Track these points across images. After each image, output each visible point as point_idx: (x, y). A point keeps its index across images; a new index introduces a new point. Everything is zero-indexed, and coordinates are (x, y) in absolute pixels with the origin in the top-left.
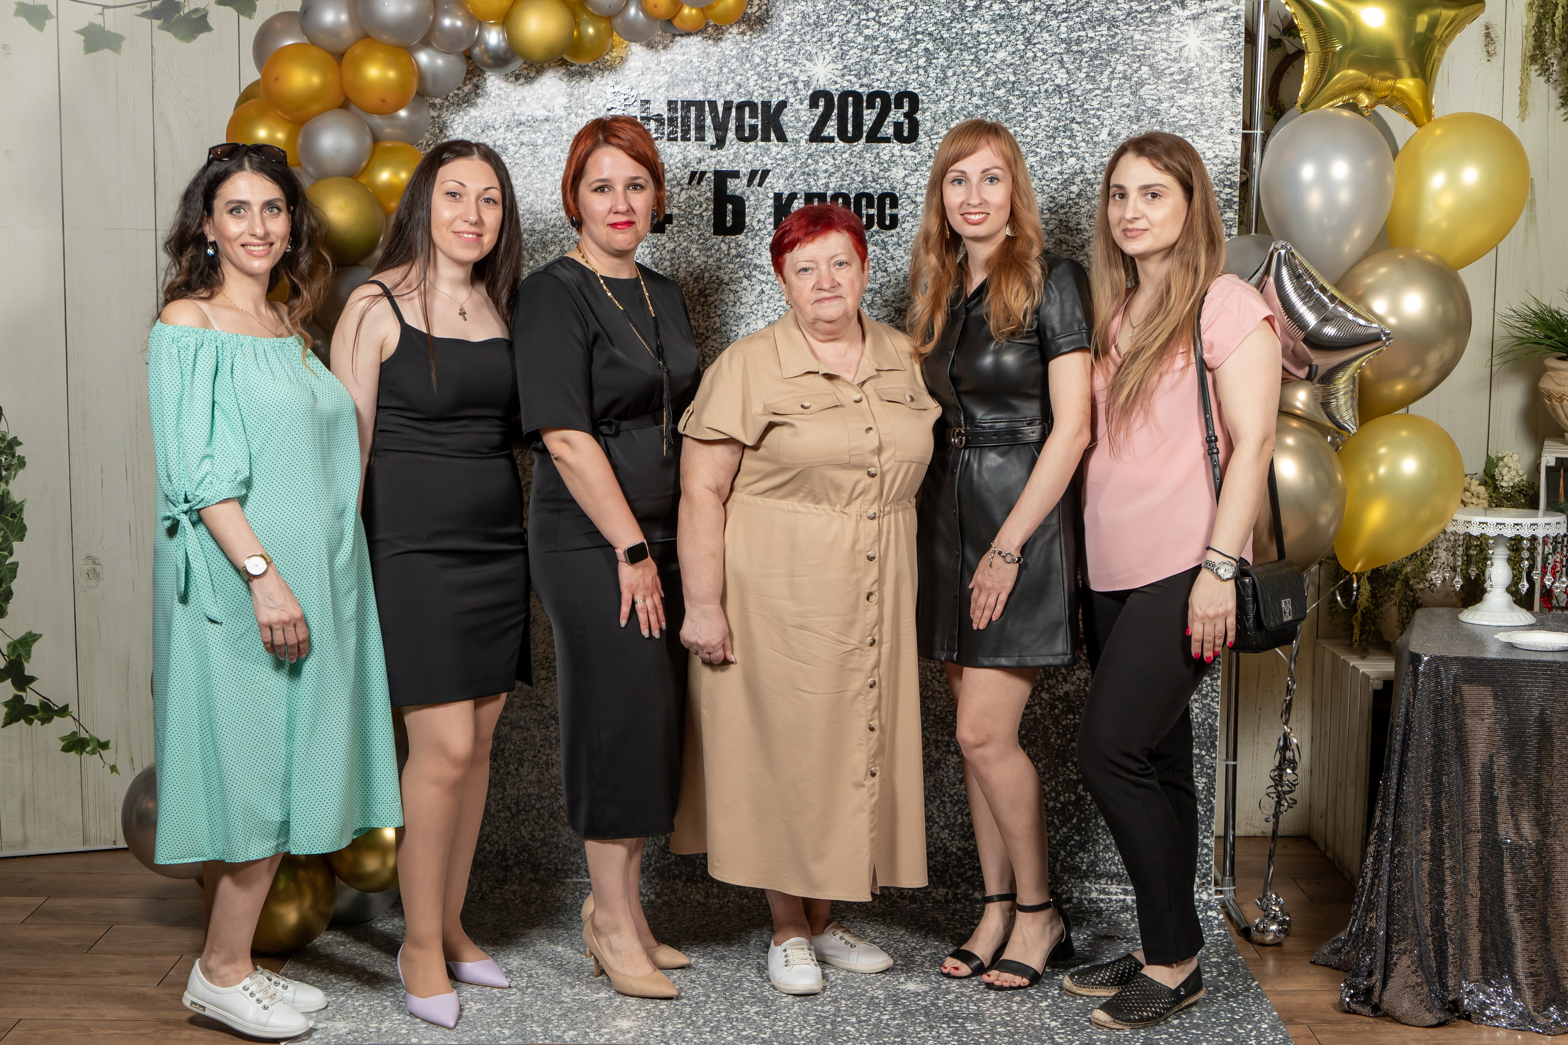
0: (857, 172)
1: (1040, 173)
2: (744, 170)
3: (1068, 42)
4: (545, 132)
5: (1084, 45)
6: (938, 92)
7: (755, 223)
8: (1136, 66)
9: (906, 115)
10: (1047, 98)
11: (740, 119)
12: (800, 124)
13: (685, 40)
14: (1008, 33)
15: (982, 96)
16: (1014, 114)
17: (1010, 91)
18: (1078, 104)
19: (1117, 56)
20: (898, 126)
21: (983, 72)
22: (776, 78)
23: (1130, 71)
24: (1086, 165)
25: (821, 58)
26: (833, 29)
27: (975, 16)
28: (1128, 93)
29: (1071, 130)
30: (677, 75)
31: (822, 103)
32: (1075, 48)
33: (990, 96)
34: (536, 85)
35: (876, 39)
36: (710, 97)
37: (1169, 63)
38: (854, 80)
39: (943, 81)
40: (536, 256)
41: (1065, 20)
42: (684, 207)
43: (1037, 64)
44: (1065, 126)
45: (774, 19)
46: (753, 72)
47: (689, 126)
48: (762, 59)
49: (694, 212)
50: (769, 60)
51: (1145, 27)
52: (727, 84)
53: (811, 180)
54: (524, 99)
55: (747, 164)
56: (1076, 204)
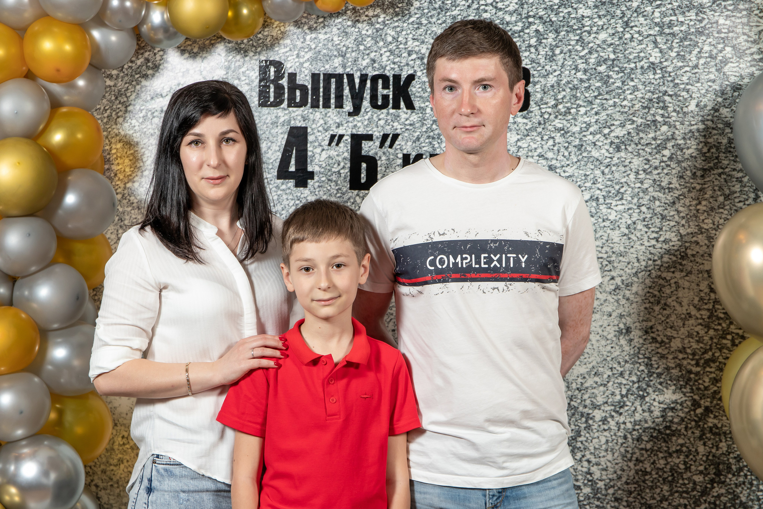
1: (636, 139)
2: (377, 134)
3: (661, 25)
5: (675, 28)
6: (547, 67)
8: (720, 46)
10: (643, 74)
11: (374, 89)
13: (328, 22)
14: (609, 17)
15: (585, 71)
16: (613, 87)
17: (610, 68)
18: (670, 79)
19: (704, 38)
21: (586, 51)
22: (405, 55)
23: (715, 51)
24: (677, 132)
28: (713, 70)
29: (664, 102)
30: (320, 52)
32: (667, 31)
33: (593, 72)
34: (198, 60)
36: (348, 70)
37: (749, 45)
39: (551, 58)
41: (658, 6)
42: (324, 165)
43: (634, 44)
44: (658, 98)
45: (405, 4)
46: (386, 49)
47: (330, 95)
48: (394, 38)
49: (333, 170)
50: (400, 39)
51: (729, 13)
52: (363, 59)
53: (435, 143)
54: (188, 70)
55: (380, 129)
56: (668, 166)
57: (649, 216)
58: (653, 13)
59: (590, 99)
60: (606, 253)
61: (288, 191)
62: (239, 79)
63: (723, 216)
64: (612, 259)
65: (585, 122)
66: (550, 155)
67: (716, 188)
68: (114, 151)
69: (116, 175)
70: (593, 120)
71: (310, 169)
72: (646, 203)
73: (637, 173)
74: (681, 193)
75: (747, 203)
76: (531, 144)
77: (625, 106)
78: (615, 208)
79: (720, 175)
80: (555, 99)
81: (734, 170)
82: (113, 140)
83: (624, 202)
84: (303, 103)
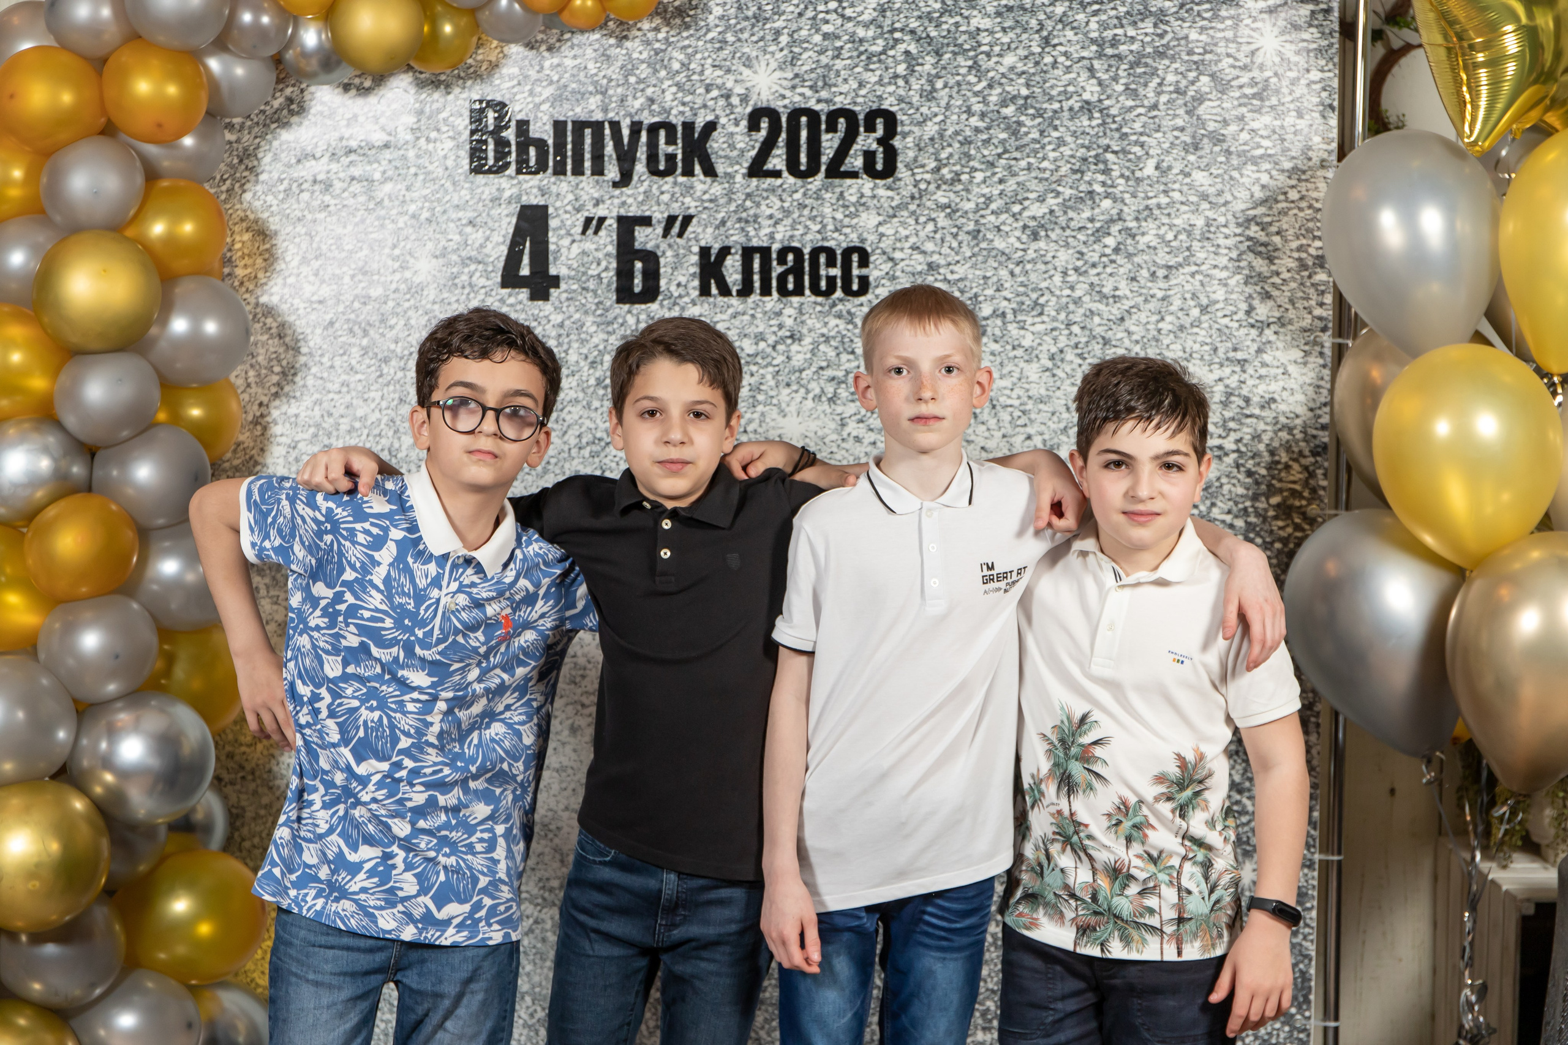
0: (813, 219)
2: (659, 215)
3: (1100, 43)
4: (384, 163)
5: (1122, 48)
6: (923, 110)
7: (673, 288)
8: (1192, 75)
9: (880, 141)
10: (1072, 119)
11: (653, 145)
12: (735, 153)
13: (578, 39)
14: (1018, 31)
15: (983, 115)
16: (1026, 140)
17: (1022, 109)
18: (1114, 126)
19: (1167, 62)
20: (869, 156)
21: (984, 84)
22: (701, 90)
23: (1184, 83)
24: (1126, 209)
25: (763, 63)
26: (779, 24)
27: (974, 8)
28: (1181, 111)
29: (1105, 162)
30: (566, 86)
31: (764, 124)
32: (1109, 51)
33: (995, 116)
34: (372, 99)
35: (838, 37)
36: (611, 115)
37: (1237, 72)
38: (808, 93)
39: (929, 95)
40: (372, 332)
41: (1095, 13)
42: (575, 265)
43: (1058, 72)
44: (1097, 156)
45: (699, 11)
46: (670, 82)
47: (583, 155)
48: (683, 64)
49: (590, 272)
50: (692, 66)
51: (1205, 23)
52: (635, 98)
53: (750, 229)
54: (355, 117)
55: (663, 208)
56: (1113, 261)
57: (1084, 340)
58: (1087, 23)
59: (990, 159)
60: (1019, 398)
61: (519, 307)
62: (438, 130)
63: (1199, 339)
64: (1028, 407)
65: (984, 195)
66: (929, 246)
67: (1188, 296)
68: (238, 246)
69: (242, 284)
70: (996, 192)
71: (553, 271)
72: (1078, 319)
73: (1065, 273)
74: (1132, 303)
75: (1235, 317)
76: (900, 229)
77: (1045, 170)
78: (1032, 328)
79: (1193, 275)
80: (936, 160)
81: (1215, 267)
82: (237, 228)
83: (1045, 318)
84: (542, 167)
